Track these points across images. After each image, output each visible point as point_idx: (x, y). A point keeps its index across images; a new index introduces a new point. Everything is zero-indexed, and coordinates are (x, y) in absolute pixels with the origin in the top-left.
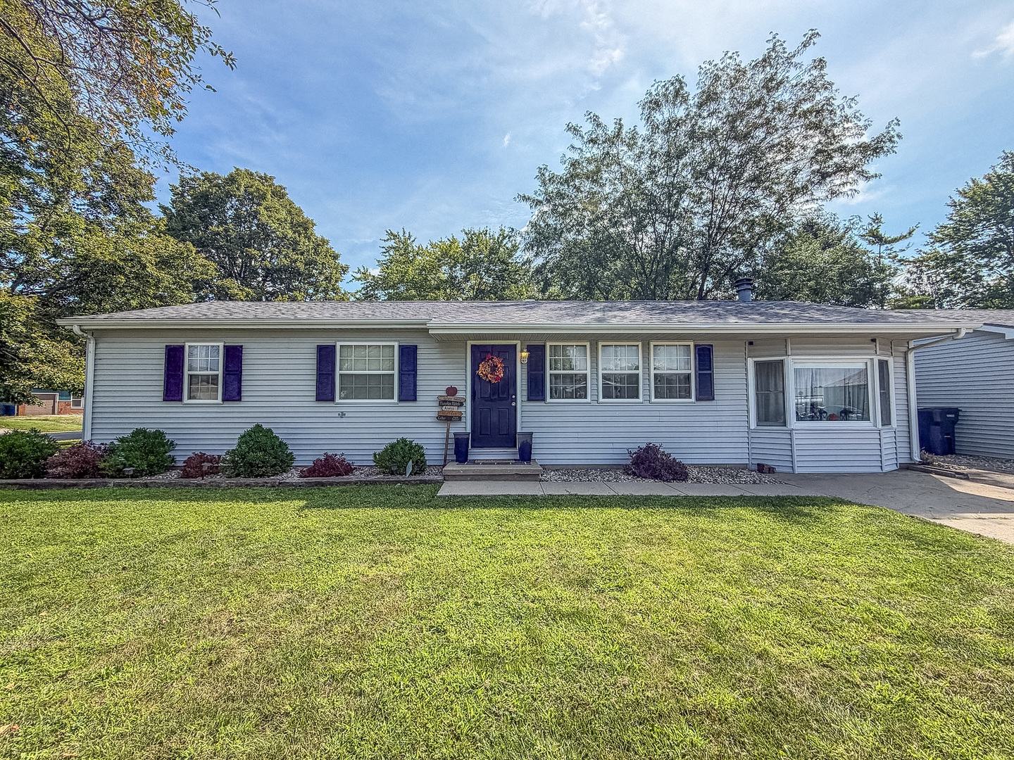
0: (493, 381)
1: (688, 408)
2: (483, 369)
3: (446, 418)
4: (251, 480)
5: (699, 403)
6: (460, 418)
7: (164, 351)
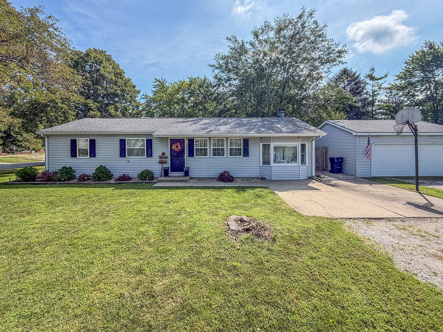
0: (177, 151)
1: (240, 159)
2: (174, 147)
3: (161, 163)
4: (100, 182)
5: (244, 157)
6: (166, 163)
7: (70, 141)
